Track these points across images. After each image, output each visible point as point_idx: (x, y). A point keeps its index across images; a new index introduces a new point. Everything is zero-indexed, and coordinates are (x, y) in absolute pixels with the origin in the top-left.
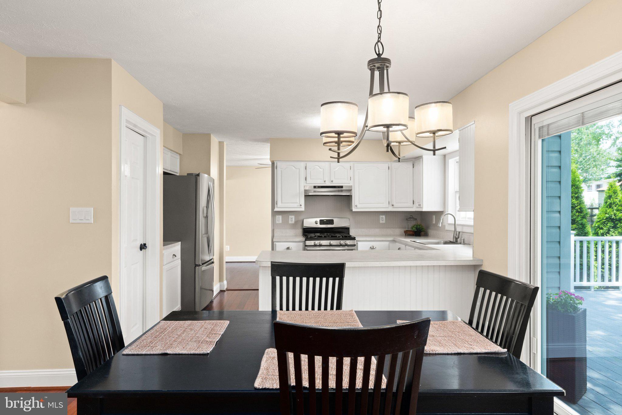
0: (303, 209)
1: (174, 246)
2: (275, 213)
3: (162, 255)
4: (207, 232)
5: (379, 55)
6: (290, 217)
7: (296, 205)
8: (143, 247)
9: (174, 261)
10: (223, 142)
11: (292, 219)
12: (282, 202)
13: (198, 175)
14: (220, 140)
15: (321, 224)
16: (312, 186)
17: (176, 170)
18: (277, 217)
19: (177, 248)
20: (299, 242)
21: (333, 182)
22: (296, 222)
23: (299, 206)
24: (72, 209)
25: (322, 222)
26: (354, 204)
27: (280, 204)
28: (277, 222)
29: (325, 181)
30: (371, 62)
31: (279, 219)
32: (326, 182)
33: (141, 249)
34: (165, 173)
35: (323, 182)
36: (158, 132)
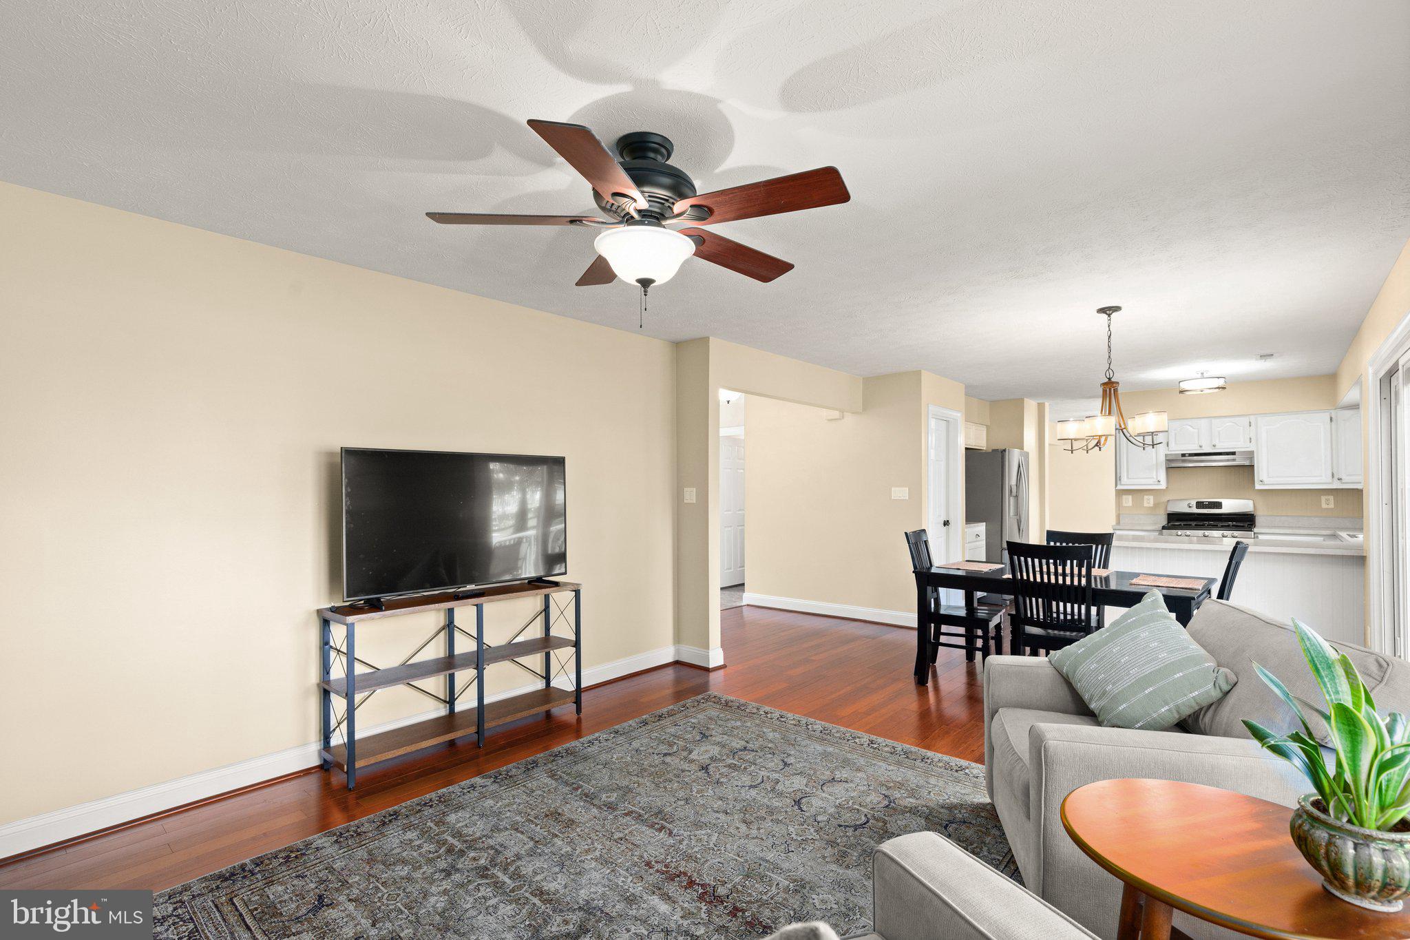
0: (1163, 486)
1: (978, 526)
2: (1120, 493)
3: (964, 533)
4: (1017, 513)
5: (1109, 379)
6: (1146, 497)
7: (1151, 481)
8: (946, 523)
9: (976, 541)
10: (1044, 404)
11: (1149, 501)
12: (1128, 478)
13: (1005, 450)
14: (1039, 402)
15: (1197, 507)
16: (1178, 454)
17: (981, 443)
18: (1124, 497)
19: (981, 528)
20: (1154, 531)
21: (1217, 447)
22: (1156, 505)
23: (1157, 483)
24: (893, 489)
25: (1200, 505)
26: (1259, 477)
27: (1124, 479)
28: (1125, 505)
29: (1201, 447)
30: (1104, 384)
31: (1128, 501)
32: (1203, 448)
33: (945, 525)
34: (966, 449)
35: (1199, 448)
36: (959, 415)
